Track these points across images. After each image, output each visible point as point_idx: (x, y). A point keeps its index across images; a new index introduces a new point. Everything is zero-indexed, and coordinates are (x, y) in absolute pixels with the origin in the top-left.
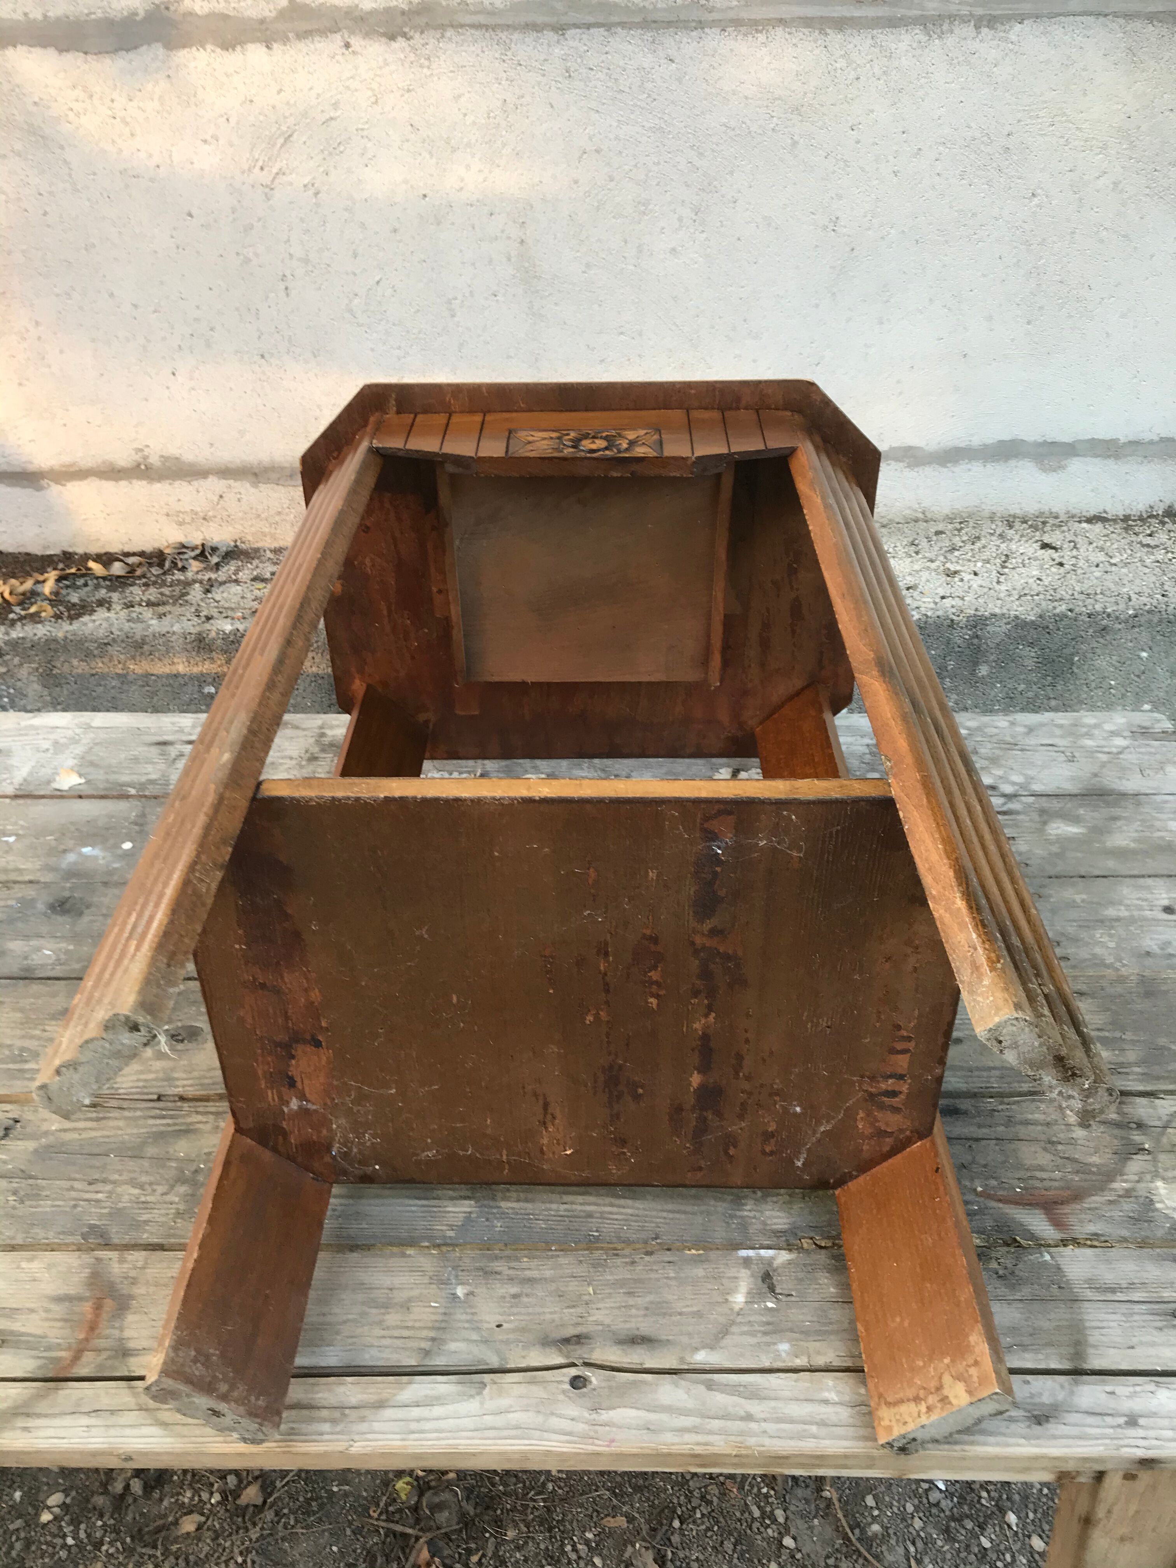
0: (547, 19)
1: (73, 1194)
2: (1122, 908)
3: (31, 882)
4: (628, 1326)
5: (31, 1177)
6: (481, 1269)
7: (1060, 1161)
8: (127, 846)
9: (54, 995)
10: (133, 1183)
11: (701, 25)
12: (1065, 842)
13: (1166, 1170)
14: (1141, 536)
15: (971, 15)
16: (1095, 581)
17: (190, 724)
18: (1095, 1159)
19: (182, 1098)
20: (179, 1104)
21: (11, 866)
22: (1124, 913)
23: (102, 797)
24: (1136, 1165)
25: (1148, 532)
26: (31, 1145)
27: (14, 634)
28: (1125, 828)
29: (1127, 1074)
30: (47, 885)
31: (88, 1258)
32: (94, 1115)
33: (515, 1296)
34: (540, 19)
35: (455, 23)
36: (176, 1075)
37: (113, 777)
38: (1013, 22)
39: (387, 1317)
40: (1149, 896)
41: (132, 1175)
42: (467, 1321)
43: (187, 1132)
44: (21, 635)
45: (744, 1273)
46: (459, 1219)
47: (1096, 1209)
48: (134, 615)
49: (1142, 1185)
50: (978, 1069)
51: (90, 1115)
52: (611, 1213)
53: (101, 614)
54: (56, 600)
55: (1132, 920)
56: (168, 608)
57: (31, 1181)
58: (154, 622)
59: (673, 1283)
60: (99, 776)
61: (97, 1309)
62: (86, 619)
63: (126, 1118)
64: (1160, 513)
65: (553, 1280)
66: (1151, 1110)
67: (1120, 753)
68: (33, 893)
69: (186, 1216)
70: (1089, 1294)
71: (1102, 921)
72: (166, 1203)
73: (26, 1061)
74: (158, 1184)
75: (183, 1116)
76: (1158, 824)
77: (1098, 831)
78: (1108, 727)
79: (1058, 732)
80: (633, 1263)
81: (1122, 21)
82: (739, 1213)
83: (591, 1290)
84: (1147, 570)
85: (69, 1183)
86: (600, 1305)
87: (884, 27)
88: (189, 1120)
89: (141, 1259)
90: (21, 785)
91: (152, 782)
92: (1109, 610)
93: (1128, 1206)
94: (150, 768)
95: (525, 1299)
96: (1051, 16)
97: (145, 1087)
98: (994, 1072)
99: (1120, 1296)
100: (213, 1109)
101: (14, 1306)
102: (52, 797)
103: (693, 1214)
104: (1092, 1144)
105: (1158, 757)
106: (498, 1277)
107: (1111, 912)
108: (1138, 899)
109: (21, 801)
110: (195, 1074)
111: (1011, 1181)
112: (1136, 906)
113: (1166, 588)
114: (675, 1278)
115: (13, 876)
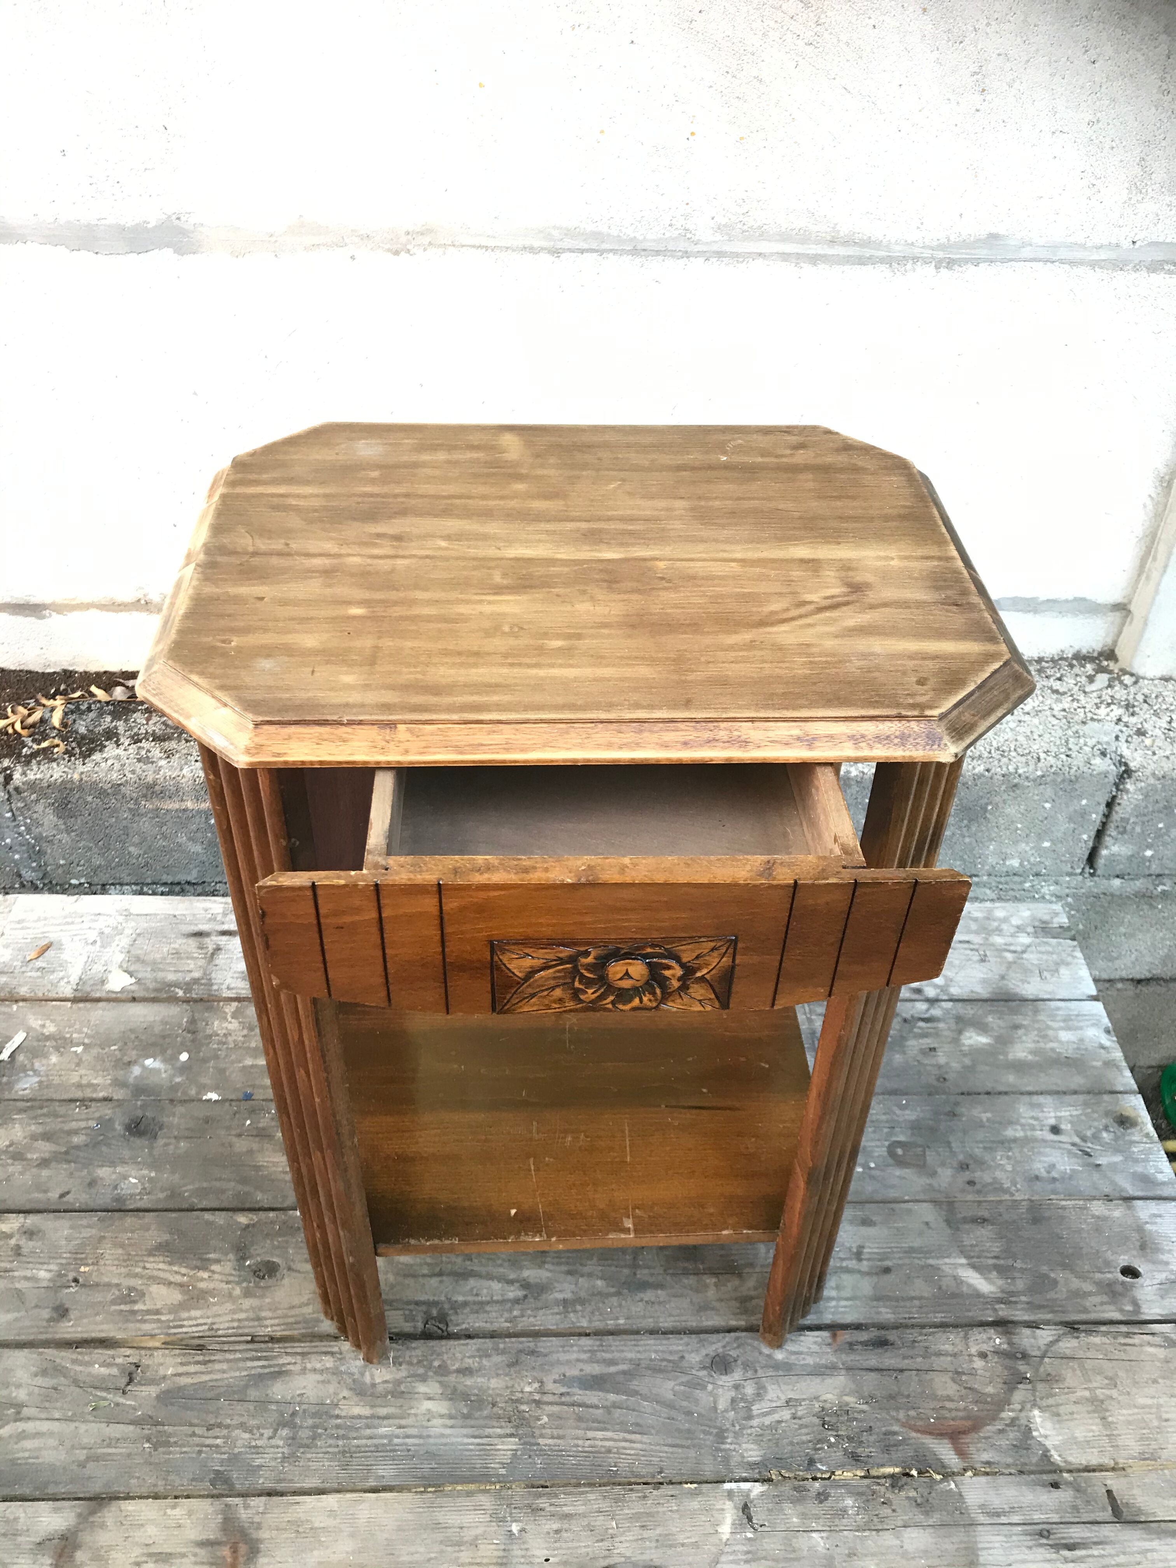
0: (545, 244)
1: (196, 1440)
2: (1019, 1127)
3: (105, 1099)
4: (644, 1557)
5: (158, 1424)
6: (529, 1506)
7: (964, 1392)
8: (184, 1057)
9: (148, 1230)
10: (242, 1426)
11: (686, 254)
12: (976, 1052)
13: (1041, 1399)
14: (1052, 680)
15: (932, 257)
16: (1010, 734)
17: (221, 911)
18: (990, 1390)
19: (272, 1339)
20: (270, 1345)
21: (84, 1081)
22: (1020, 1134)
23: (154, 1000)
24: (1020, 1394)
25: (1058, 675)
26: (152, 1391)
27: (31, 776)
28: (1024, 1038)
29: (1016, 1303)
30: (120, 1103)
31: (219, 1504)
32: (201, 1358)
33: (557, 1532)
34: (536, 244)
35: (456, 243)
36: (263, 1314)
37: (160, 975)
38: (969, 265)
39: (462, 1554)
40: (1040, 1115)
41: (241, 1420)
42: (523, 1557)
43: (280, 1373)
44: (38, 776)
45: (729, 1505)
46: (507, 1459)
47: (989, 1437)
48: (143, 752)
49: (1023, 1414)
50: (903, 1299)
51: (198, 1358)
52: (625, 1448)
53: (111, 750)
54: (66, 732)
55: (1027, 1141)
56: (173, 744)
57: (160, 1428)
58: (163, 763)
59: (676, 1516)
60: (146, 973)
61: (234, 1552)
62: (97, 756)
63: (228, 1361)
64: (1070, 656)
65: (584, 1516)
66: (1033, 1340)
67: (1023, 952)
68: (109, 1112)
69: (291, 1460)
70: (982, 1519)
71: (1002, 1142)
72: (272, 1447)
73: (135, 1302)
74: (264, 1428)
75: (275, 1357)
76: (1050, 1033)
77: (1003, 1041)
78: (1015, 921)
79: (974, 926)
80: (645, 1497)
81: (1067, 267)
82: (723, 1446)
83: (614, 1524)
84: (1055, 722)
85: (192, 1429)
86: (623, 1539)
87: (853, 264)
88: (281, 1361)
89: (261, 1505)
90: (78, 984)
91: (196, 981)
92: (1020, 771)
93: (1013, 1435)
94: (191, 965)
95: (564, 1534)
96: (1004, 261)
97: (238, 1327)
98: (916, 1302)
99: (1003, 1520)
100: (299, 1350)
101: (169, 1551)
102: (108, 1000)
103: (688, 1447)
104: (988, 1374)
105: (1055, 956)
106: (543, 1513)
107: (1010, 1133)
108: (1032, 1118)
109: (81, 1005)
110: (279, 1312)
111: (926, 1411)
112: (1030, 1125)
113: (1070, 746)
114: (677, 1511)
115: (89, 1093)
